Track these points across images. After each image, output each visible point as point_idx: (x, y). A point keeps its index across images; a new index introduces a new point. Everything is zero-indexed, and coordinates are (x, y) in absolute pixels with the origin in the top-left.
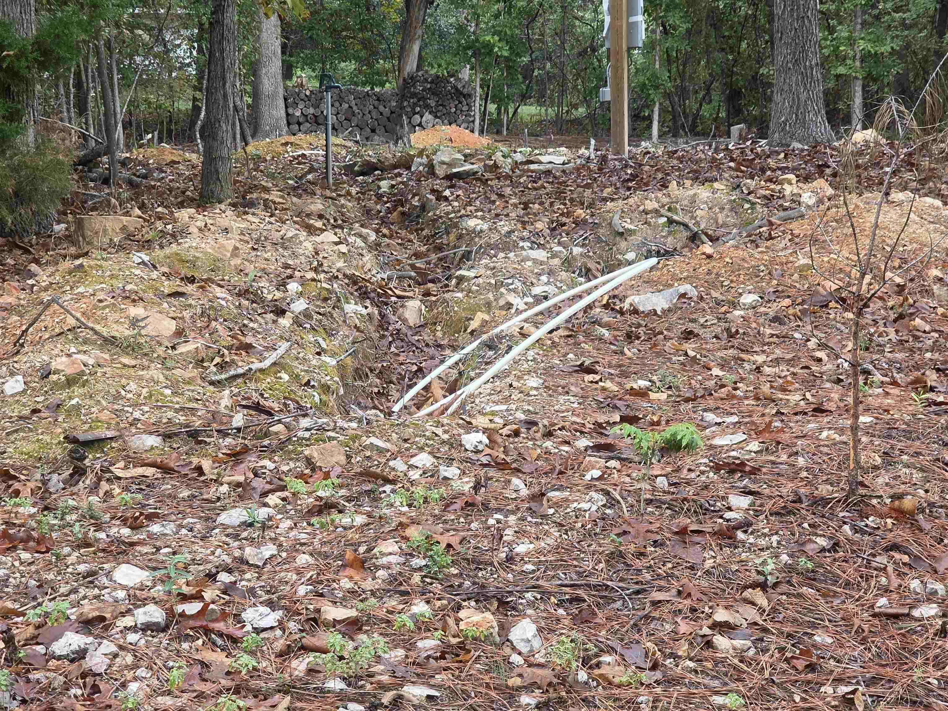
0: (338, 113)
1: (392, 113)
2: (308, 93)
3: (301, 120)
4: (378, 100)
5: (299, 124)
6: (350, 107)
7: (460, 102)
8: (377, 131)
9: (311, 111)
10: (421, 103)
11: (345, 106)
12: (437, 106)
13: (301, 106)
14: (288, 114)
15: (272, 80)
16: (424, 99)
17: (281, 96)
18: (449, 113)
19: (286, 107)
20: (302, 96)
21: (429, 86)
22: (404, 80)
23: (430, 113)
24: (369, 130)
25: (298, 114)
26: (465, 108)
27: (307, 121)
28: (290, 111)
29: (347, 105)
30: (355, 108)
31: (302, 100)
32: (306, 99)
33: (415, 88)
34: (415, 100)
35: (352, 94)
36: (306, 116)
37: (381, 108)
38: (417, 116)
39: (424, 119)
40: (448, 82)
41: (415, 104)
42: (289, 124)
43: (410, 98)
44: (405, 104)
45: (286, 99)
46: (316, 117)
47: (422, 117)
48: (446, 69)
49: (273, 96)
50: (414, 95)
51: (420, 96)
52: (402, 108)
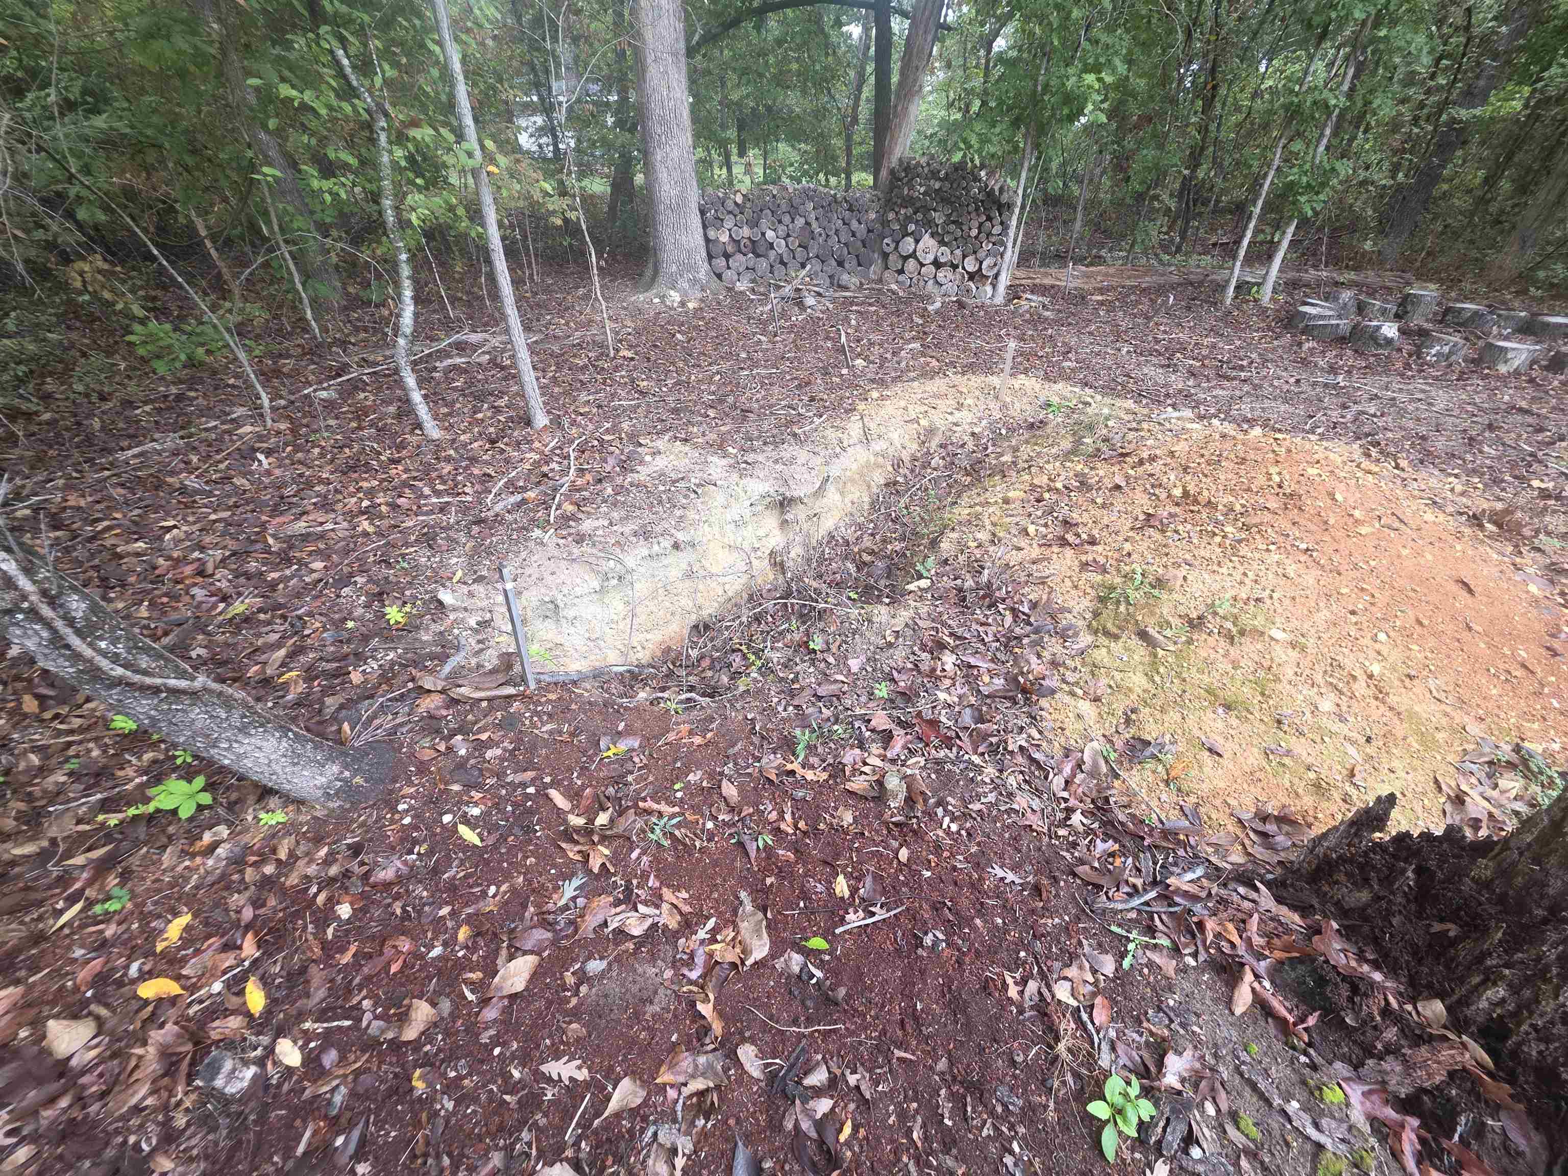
0: (788, 235)
1: (869, 231)
2: (739, 199)
3: (730, 249)
4: (850, 209)
5: (727, 256)
6: (808, 224)
7: (989, 219)
8: (847, 265)
9: (746, 232)
10: (919, 216)
11: (800, 222)
12: (947, 223)
13: (729, 223)
14: (707, 240)
15: (674, 174)
16: (926, 209)
17: (694, 207)
18: (966, 238)
19: (705, 227)
20: (730, 205)
21: (937, 185)
22: (892, 172)
23: (932, 235)
24: (834, 263)
25: (724, 238)
26: (997, 230)
27: (740, 251)
28: (712, 234)
29: (802, 220)
30: (815, 225)
31: (730, 212)
32: (737, 211)
33: (912, 188)
34: (910, 210)
35: (811, 199)
36: (737, 242)
37: (854, 224)
38: (910, 240)
39: (921, 245)
40: (977, 179)
41: (908, 219)
42: (710, 257)
43: (901, 206)
44: (891, 216)
45: (702, 213)
46: (753, 242)
47: (917, 241)
48: (979, 151)
49: (680, 206)
50: (908, 202)
51: (918, 204)
52: (885, 223)
